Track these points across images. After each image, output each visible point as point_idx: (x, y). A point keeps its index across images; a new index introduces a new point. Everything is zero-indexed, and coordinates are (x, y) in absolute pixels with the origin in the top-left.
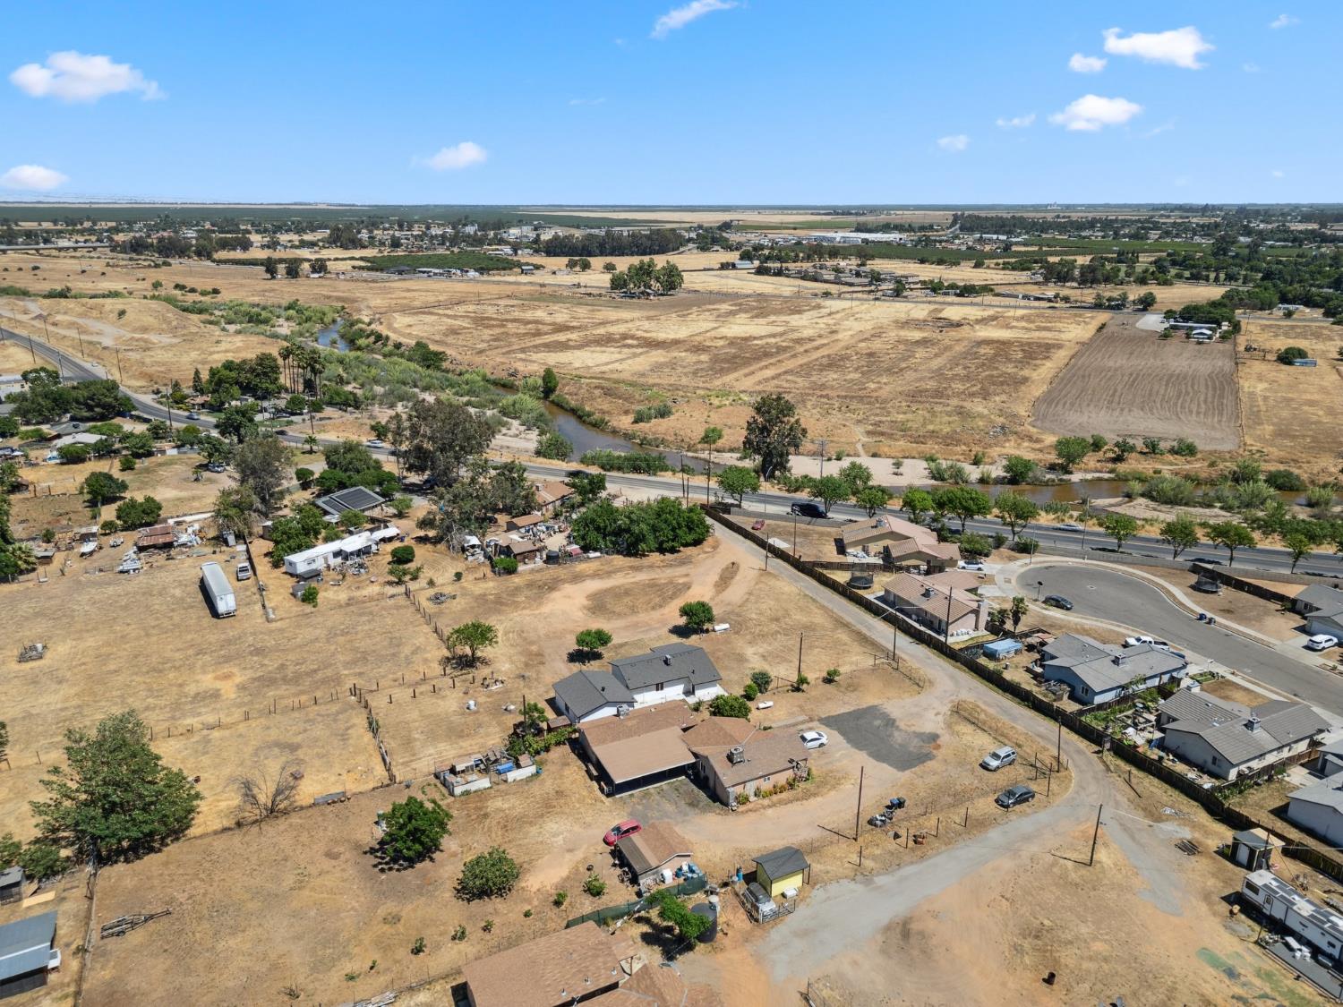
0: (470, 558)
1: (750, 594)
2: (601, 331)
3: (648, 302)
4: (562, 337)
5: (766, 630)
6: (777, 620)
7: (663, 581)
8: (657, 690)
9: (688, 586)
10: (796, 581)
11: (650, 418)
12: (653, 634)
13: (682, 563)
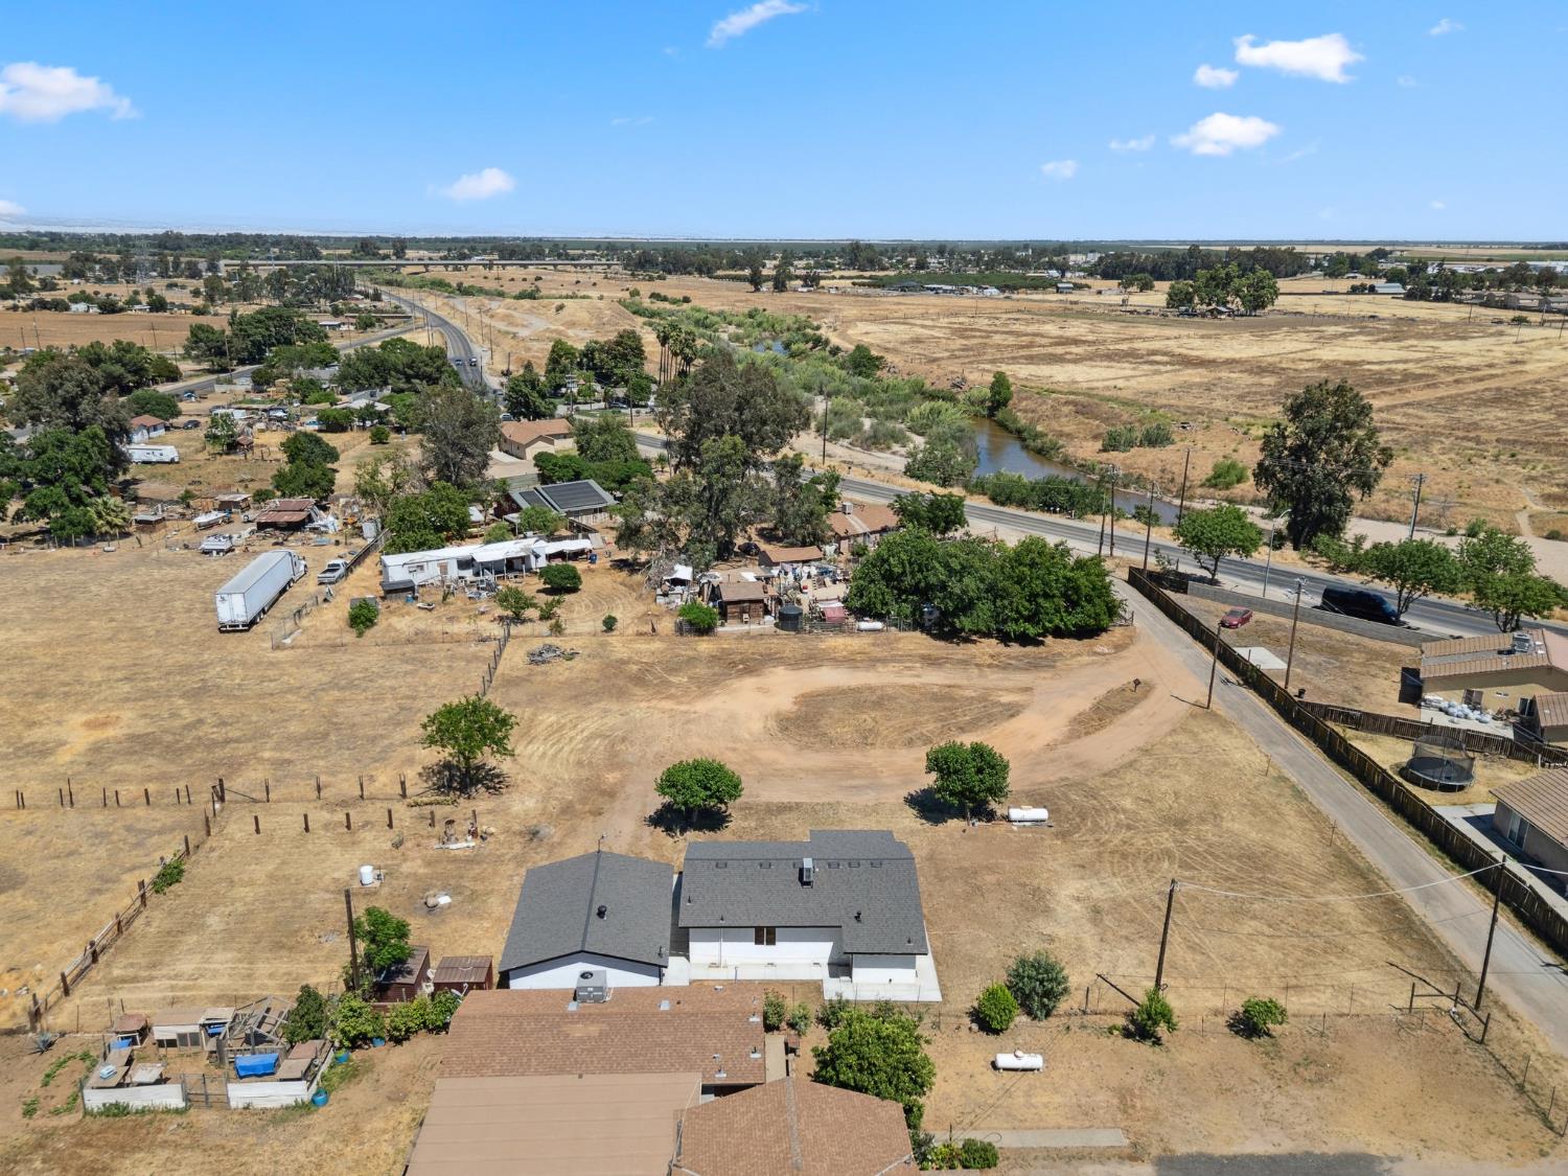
0: (661, 600)
1: (1146, 751)
2: (1124, 347)
3: (1216, 321)
4: (1060, 350)
5: (1139, 842)
6: (1181, 823)
7: (969, 693)
8: (759, 941)
9: (1012, 711)
10: (1271, 742)
11: (1130, 444)
12: (868, 798)
13: (1034, 666)
